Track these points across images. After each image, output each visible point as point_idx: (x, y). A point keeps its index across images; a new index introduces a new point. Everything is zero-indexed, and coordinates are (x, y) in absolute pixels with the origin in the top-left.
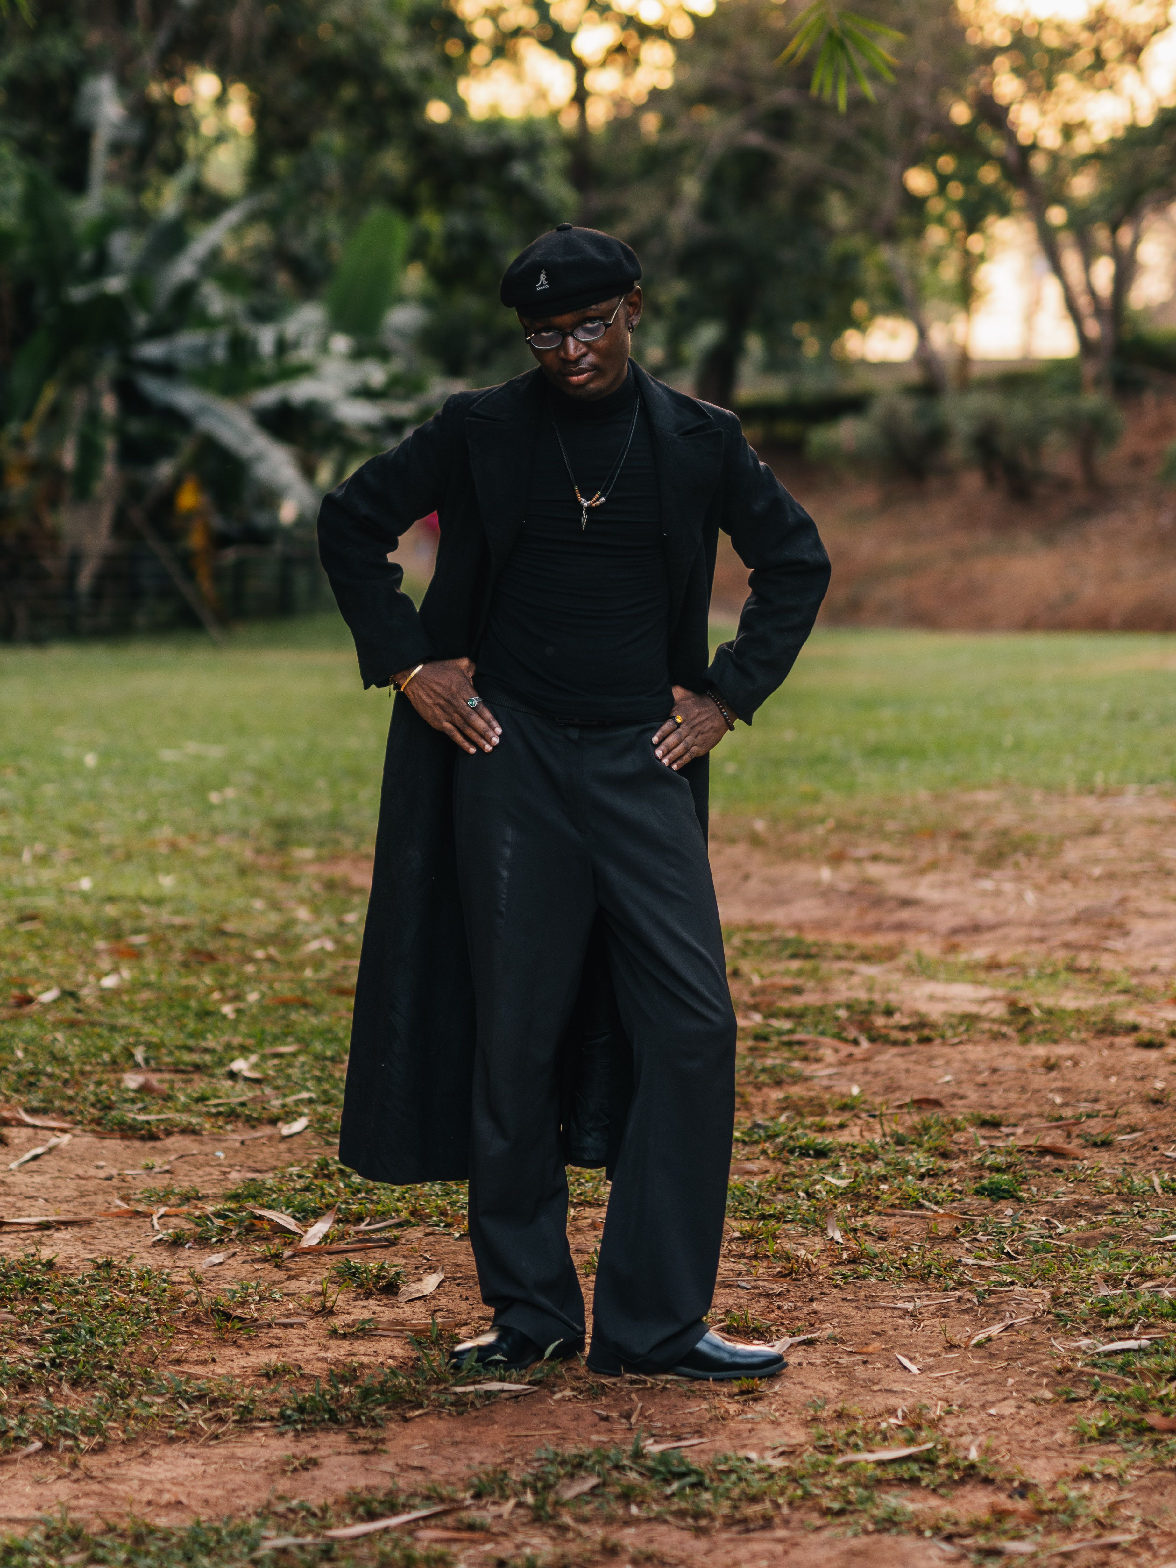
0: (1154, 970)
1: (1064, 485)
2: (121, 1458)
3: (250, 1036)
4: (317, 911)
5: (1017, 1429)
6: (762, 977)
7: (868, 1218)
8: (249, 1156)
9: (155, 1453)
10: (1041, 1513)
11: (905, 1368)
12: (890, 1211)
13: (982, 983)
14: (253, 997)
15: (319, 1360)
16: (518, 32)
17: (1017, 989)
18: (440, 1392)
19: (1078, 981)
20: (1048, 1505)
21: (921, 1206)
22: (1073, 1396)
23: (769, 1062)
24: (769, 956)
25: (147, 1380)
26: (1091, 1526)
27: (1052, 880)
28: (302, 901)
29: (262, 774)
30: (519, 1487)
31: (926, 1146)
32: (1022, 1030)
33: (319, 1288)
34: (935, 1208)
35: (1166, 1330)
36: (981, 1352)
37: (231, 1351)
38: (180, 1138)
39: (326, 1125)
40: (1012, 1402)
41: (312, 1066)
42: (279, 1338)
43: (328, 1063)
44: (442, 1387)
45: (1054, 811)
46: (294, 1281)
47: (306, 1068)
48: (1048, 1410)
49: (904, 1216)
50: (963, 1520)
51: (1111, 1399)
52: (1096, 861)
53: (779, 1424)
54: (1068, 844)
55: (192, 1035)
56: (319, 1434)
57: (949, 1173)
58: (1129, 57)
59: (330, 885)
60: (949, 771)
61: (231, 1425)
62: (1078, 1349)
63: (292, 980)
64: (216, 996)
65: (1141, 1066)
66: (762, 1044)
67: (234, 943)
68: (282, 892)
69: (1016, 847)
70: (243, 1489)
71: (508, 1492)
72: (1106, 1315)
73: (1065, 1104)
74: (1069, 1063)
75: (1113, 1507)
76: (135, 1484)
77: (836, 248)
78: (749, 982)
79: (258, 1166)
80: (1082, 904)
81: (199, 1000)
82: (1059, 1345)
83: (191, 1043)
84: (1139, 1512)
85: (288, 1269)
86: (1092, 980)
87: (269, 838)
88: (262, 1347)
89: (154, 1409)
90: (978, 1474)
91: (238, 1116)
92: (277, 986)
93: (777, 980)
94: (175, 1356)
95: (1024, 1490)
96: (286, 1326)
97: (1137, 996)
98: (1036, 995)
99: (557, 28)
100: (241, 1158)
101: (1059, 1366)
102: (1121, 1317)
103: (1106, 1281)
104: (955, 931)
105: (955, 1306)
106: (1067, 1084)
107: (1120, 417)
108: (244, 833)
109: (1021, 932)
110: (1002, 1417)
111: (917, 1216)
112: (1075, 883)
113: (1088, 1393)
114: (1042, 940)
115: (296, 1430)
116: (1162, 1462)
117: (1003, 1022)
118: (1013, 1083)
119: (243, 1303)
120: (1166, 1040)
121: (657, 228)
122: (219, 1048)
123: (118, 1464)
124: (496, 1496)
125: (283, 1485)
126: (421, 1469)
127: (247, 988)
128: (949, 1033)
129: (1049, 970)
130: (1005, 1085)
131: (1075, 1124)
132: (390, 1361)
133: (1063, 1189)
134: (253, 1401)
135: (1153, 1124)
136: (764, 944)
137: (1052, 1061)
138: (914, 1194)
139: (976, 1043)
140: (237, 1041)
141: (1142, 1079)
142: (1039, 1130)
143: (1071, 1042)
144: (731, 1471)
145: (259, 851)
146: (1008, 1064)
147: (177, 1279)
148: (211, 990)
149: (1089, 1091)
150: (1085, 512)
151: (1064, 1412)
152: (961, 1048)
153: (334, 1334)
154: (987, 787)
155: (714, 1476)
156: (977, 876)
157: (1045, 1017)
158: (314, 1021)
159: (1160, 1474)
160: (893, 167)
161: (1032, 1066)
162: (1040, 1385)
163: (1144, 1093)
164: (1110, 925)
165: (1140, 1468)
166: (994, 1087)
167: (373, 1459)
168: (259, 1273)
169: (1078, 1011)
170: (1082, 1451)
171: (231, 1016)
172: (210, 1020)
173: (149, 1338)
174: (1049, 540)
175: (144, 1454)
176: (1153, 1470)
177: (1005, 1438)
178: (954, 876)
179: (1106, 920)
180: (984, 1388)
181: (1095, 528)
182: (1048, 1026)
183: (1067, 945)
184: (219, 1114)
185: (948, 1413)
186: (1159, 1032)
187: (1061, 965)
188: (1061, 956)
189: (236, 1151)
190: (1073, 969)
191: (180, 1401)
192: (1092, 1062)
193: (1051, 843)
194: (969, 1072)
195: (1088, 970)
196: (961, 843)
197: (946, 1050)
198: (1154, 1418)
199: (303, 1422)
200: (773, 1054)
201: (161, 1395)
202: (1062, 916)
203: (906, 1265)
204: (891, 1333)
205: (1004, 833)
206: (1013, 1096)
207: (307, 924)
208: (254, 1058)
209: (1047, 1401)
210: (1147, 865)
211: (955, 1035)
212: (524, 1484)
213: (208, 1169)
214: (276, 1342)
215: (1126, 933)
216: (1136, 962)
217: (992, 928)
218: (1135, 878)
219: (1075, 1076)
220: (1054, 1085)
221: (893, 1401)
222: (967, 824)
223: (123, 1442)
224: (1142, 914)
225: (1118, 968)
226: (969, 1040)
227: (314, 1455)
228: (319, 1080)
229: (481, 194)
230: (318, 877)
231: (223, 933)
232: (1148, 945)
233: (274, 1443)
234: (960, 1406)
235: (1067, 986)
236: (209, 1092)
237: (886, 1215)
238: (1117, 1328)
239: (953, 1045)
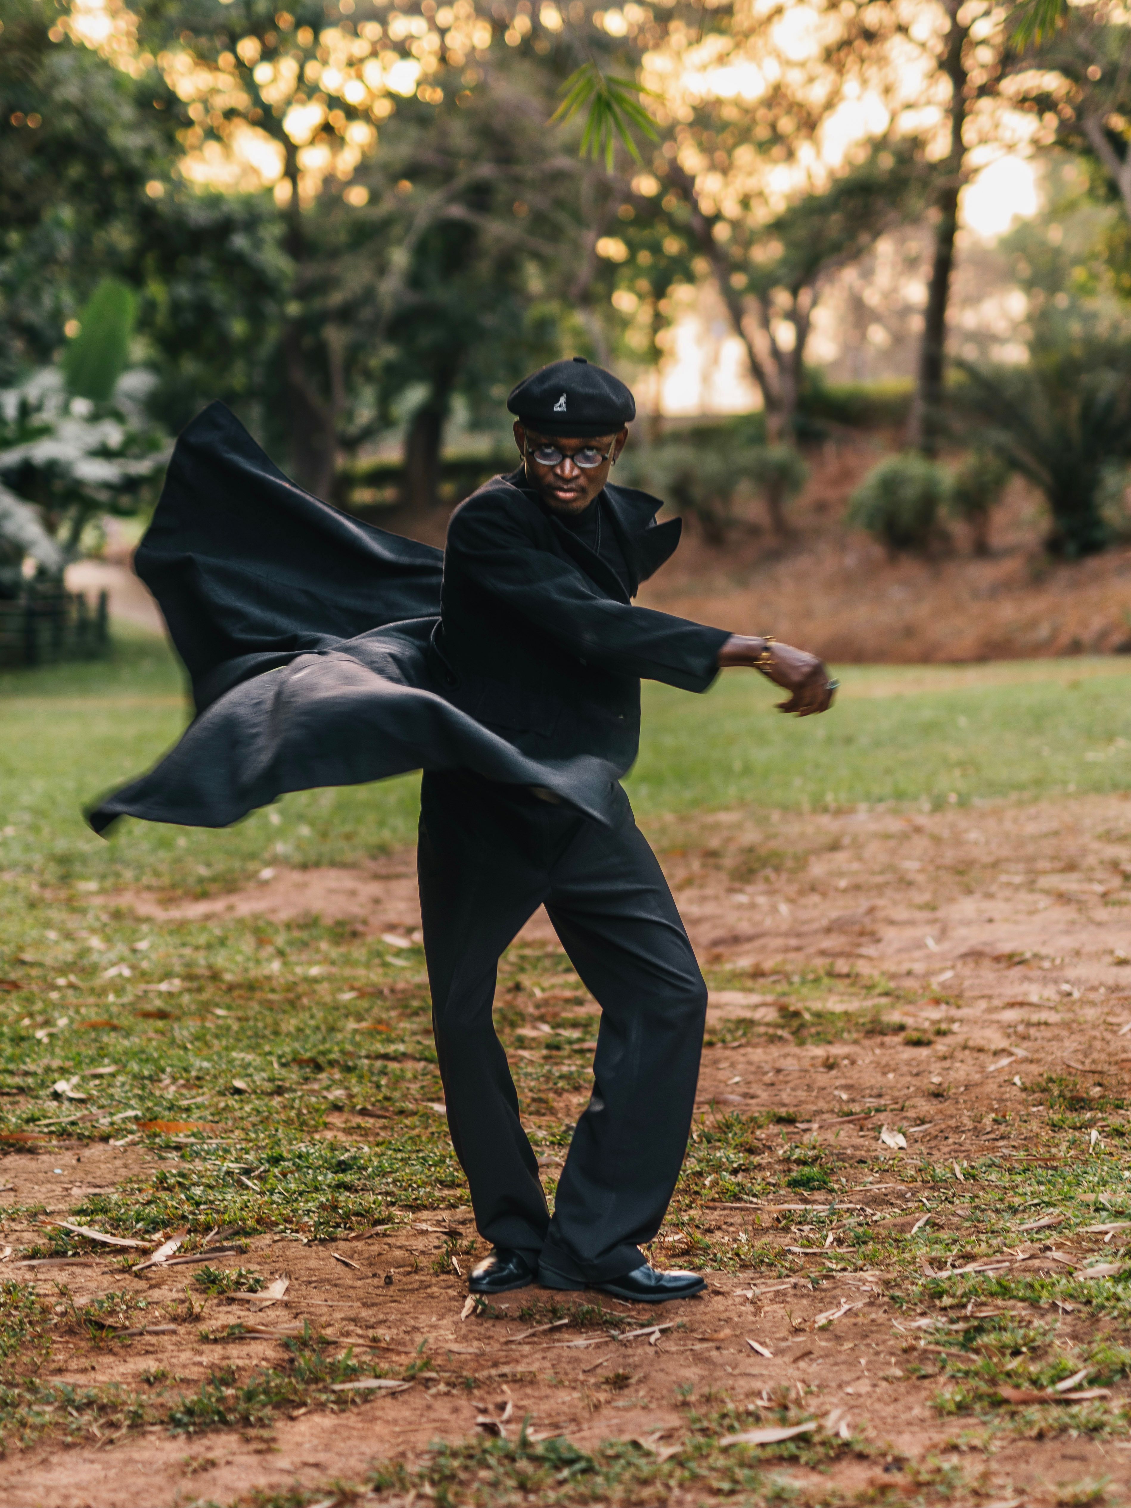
0: (909, 973)
1: (754, 531)
2: (22, 1465)
3: (67, 1058)
4: (108, 940)
5: (878, 1406)
6: (543, 990)
7: (692, 1212)
8: (87, 1173)
9: (54, 1459)
10: (919, 1485)
11: (757, 1352)
12: (711, 1204)
13: (751, 990)
14: (62, 1022)
15: (196, 1364)
16: (230, 114)
17: (784, 994)
18: (320, 1391)
19: (841, 985)
20: (924, 1477)
21: (740, 1200)
22: (923, 1372)
23: (565, 1069)
24: (545, 970)
25: (32, 1389)
26: (968, 1496)
27: (801, 893)
28: (93, 931)
29: (38, 813)
30: (416, 1480)
31: (733, 1143)
32: (795, 1033)
33: (181, 1296)
34: (755, 1200)
35: (998, 1307)
36: (826, 1335)
37: (108, 1359)
38: (17, 1157)
39: (157, 1140)
40: (867, 1381)
41: (132, 1086)
42: (153, 1345)
43: (146, 1082)
44: (321, 1385)
45: (794, 829)
46: (157, 1290)
47: (127, 1088)
48: (902, 1387)
49: (724, 1209)
50: (849, 1494)
51: (960, 1375)
52: (841, 874)
53: (650, 1410)
54: (813, 859)
55: (10, 1060)
56: (210, 1435)
57: (759, 1167)
58: (804, 132)
59: (117, 915)
60: (688, 795)
61: (124, 1430)
62: (919, 1328)
63: (97, 1005)
64: (26, 1022)
65: (914, 1063)
66: (555, 1053)
67: (34, 972)
68: (73, 923)
69: (764, 863)
70: (147, 1491)
71: (408, 1485)
72: (940, 1296)
73: (853, 1100)
74: (846, 1062)
75: (985, 1476)
76: (41, 1490)
77: (533, 313)
78: (532, 995)
79: (98, 1181)
80: (834, 914)
81: (10, 1026)
82: (899, 1326)
83: (12, 1066)
84: (1009, 1481)
85: (148, 1279)
86: (853, 985)
87: (52, 873)
88: (138, 1354)
89: (47, 1418)
90: (852, 1451)
91: (70, 1135)
92: (83, 1011)
93: (557, 992)
94: (53, 1366)
95: (899, 1463)
96: (156, 1333)
97: (898, 997)
98: (803, 999)
99: (267, 109)
100: (80, 1175)
101: (904, 1345)
102: (953, 1296)
103: (931, 1264)
104: (716, 943)
105: (791, 1291)
106: (850, 1082)
107: (805, 467)
108: (28, 868)
109: (779, 942)
110: (859, 1395)
111: (736, 1208)
112: (824, 895)
113: (937, 1370)
114: (798, 949)
115: (188, 1433)
116: (1021, 1432)
117: (777, 1026)
118: (798, 1082)
119: (112, 1313)
120: (932, 1037)
121: (369, 295)
122: (40, 1071)
123: (19, 1472)
124: (397, 1489)
125: (187, 1485)
126: (316, 1465)
127: (56, 1014)
128: (729, 1037)
129: (811, 977)
130: (791, 1085)
131: (865, 1119)
132: (264, 1363)
133: (871, 1179)
134: (141, 1406)
135: (940, 1116)
136: (539, 959)
137: (831, 1060)
138: (731, 1188)
139: (755, 1046)
140: (56, 1063)
141: (917, 1075)
142: (832, 1125)
143: (845, 1042)
144: (617, 1457)
145: (43, 885)
146: (789, 1064)
147: (42, 1292)
148: (20, 1018)
149: (871, 1088)
150: (775, 556)
151: (917, 1388)
152: (742, 1051)
153: (205, 1339)
154: (727, 808)
155: (603, 1461)
156: (731, 890)
157: (816, 1020)
158: (126, 1043)
159: (1021, 1444)
160: (588, 235)
161: (813, 1065)
162: (889, 1363)
163: (924, 1088)
164: (862, 934)
165: (1002, 1439)
166: (782, 1087)
167: (269, 1457)
168: (121, 1284)
169: (846, 1013)
170: (943, 1425)
171: (46, 1040)
172: (25, 1045)
173: (27, 1349)
174: (742, 582)
175: (44, 1462)
176: (1014, 1441)
177: (867, 1415)
178: (709, 891)
179: (857, 928)
180: (836, 1368)
181: (785, 570)
182: (820, 1029)
183: (823, 953)
184: (51, 1133)
185: (809, 1393)
186: (924, 1031)
187: (822, 972)
188: (820, 963)
189: (74, 1168)
190: (831, 974)
191: (70, 1409)
192: (867, 1061)
193: (796, 858)
194: (754, 1073)
195: (848, 976)
196: (711, 861)
197: (728, 1053)
198: (1006, 1391)
199: (194, 1424)
200: (567, 1062)
201: (49, 1403)
202: (816, 926)
203: (738, 1255)
204: (736, 1319)
205: (751, 850)
206: (802, 1094)
207: (100, 952)
208: (75, 1080)
209: (898, 1379)
210: (889, 877)
211: (735, 1040)
212: (421, 1476)
213: (49, 1186)
214: (151, 1348)
215: (878, 941)
216: (891, 966)
217: (750, 939)
218: (880, 889)
219: (854, 1073)
220: (838, 1083)
221: (757, 1385)
222: (714, 843)
223: (22, 1451)
224: (891, 922)
225: (876, 973)
226: (748, 1044)
227: (210, 1455)
228: (141, 1098)
229: (204, 264)
230: (104, 908)
231: (23, 963)
232: (900, 951)
233: (169, 1446)
234: (818, 1386)
235: (830, 990)
236: (37, 1114)
237: (708, 1207)
238: (952, 1307)
239: (734, 1048)
